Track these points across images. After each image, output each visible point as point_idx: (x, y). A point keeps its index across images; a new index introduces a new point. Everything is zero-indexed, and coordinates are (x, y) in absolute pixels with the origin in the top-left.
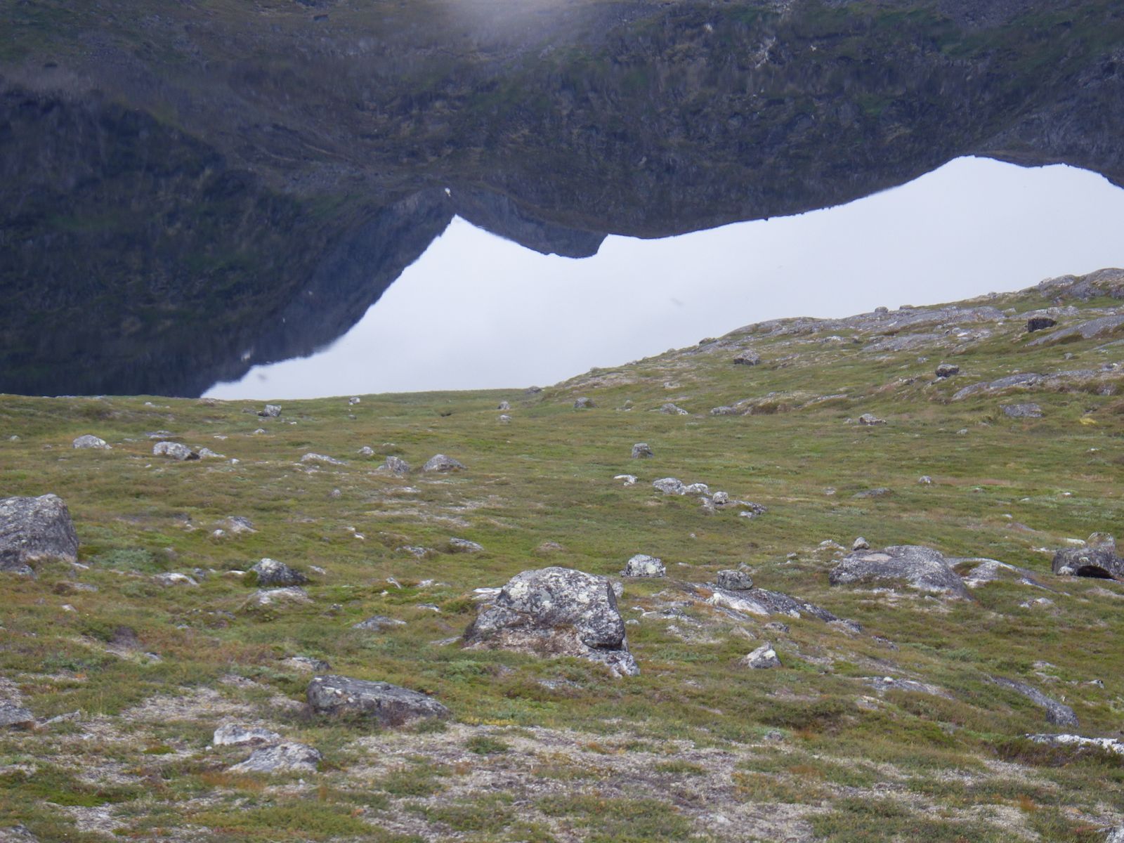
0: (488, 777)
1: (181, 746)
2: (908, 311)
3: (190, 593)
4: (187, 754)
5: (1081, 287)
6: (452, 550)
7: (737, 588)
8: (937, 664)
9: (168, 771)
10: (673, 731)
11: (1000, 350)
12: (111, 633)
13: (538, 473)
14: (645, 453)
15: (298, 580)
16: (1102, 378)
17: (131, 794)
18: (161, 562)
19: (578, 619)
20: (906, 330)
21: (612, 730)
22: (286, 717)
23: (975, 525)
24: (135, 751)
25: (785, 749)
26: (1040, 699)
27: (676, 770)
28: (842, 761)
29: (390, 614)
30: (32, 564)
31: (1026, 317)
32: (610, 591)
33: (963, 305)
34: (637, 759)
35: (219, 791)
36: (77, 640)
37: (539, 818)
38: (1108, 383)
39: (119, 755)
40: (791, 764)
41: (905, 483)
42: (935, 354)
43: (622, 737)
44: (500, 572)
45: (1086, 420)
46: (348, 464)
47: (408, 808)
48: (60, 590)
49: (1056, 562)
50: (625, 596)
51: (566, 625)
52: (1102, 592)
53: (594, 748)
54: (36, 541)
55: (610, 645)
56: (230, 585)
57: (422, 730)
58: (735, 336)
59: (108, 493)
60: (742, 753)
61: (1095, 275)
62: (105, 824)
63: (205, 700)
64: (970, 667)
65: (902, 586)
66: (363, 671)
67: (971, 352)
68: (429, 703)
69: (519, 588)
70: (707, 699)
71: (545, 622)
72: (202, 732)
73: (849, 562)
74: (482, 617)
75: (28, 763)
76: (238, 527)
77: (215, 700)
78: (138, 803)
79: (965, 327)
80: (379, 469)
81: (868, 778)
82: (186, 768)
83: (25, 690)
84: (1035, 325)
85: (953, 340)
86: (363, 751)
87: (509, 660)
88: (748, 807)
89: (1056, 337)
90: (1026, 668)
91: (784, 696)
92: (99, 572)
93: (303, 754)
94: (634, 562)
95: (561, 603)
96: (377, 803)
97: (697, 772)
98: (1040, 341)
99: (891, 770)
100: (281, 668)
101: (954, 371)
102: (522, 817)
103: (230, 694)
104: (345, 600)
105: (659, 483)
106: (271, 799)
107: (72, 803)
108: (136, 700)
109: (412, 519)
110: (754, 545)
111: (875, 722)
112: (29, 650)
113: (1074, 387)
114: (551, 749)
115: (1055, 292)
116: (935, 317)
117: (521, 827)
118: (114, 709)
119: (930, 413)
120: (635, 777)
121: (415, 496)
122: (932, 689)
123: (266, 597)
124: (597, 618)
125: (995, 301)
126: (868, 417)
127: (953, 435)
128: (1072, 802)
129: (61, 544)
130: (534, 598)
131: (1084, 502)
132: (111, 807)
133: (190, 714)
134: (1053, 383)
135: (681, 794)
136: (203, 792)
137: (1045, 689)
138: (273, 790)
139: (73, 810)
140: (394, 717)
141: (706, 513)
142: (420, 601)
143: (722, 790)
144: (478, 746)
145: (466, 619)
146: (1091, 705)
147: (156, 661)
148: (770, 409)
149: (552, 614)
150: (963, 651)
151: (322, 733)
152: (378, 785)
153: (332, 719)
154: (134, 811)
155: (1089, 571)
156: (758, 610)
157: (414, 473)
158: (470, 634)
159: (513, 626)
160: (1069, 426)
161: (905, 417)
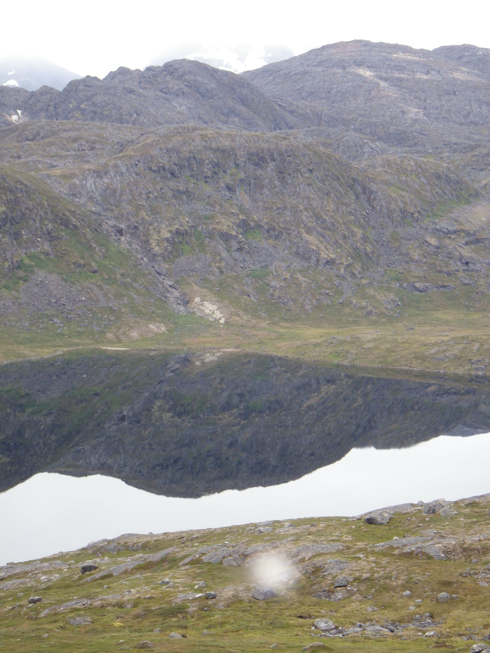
2: (12, 565)
5: (113, 545)
11: (65, 585)
16: (126, 598)
20: (10, 577)
31: (81, 565)
33: (44, 560)
38: (129, 601)
42: (27, 590)
45: (117, 624)
61: (119, 538)
67: (48, 588)
79: (45, 573)
84: (85, 569)
85: (38, 581)
89: (98, 576)
98: (89, 579)
101: (39, 600)
113: (109, 605)
115: (97, 549)
116: (28, 568)
119: (26, 626)
125: (63, 557)
127: (40, 638)
134: (97, 603)
160: (107, 628)
161: (11, 629)
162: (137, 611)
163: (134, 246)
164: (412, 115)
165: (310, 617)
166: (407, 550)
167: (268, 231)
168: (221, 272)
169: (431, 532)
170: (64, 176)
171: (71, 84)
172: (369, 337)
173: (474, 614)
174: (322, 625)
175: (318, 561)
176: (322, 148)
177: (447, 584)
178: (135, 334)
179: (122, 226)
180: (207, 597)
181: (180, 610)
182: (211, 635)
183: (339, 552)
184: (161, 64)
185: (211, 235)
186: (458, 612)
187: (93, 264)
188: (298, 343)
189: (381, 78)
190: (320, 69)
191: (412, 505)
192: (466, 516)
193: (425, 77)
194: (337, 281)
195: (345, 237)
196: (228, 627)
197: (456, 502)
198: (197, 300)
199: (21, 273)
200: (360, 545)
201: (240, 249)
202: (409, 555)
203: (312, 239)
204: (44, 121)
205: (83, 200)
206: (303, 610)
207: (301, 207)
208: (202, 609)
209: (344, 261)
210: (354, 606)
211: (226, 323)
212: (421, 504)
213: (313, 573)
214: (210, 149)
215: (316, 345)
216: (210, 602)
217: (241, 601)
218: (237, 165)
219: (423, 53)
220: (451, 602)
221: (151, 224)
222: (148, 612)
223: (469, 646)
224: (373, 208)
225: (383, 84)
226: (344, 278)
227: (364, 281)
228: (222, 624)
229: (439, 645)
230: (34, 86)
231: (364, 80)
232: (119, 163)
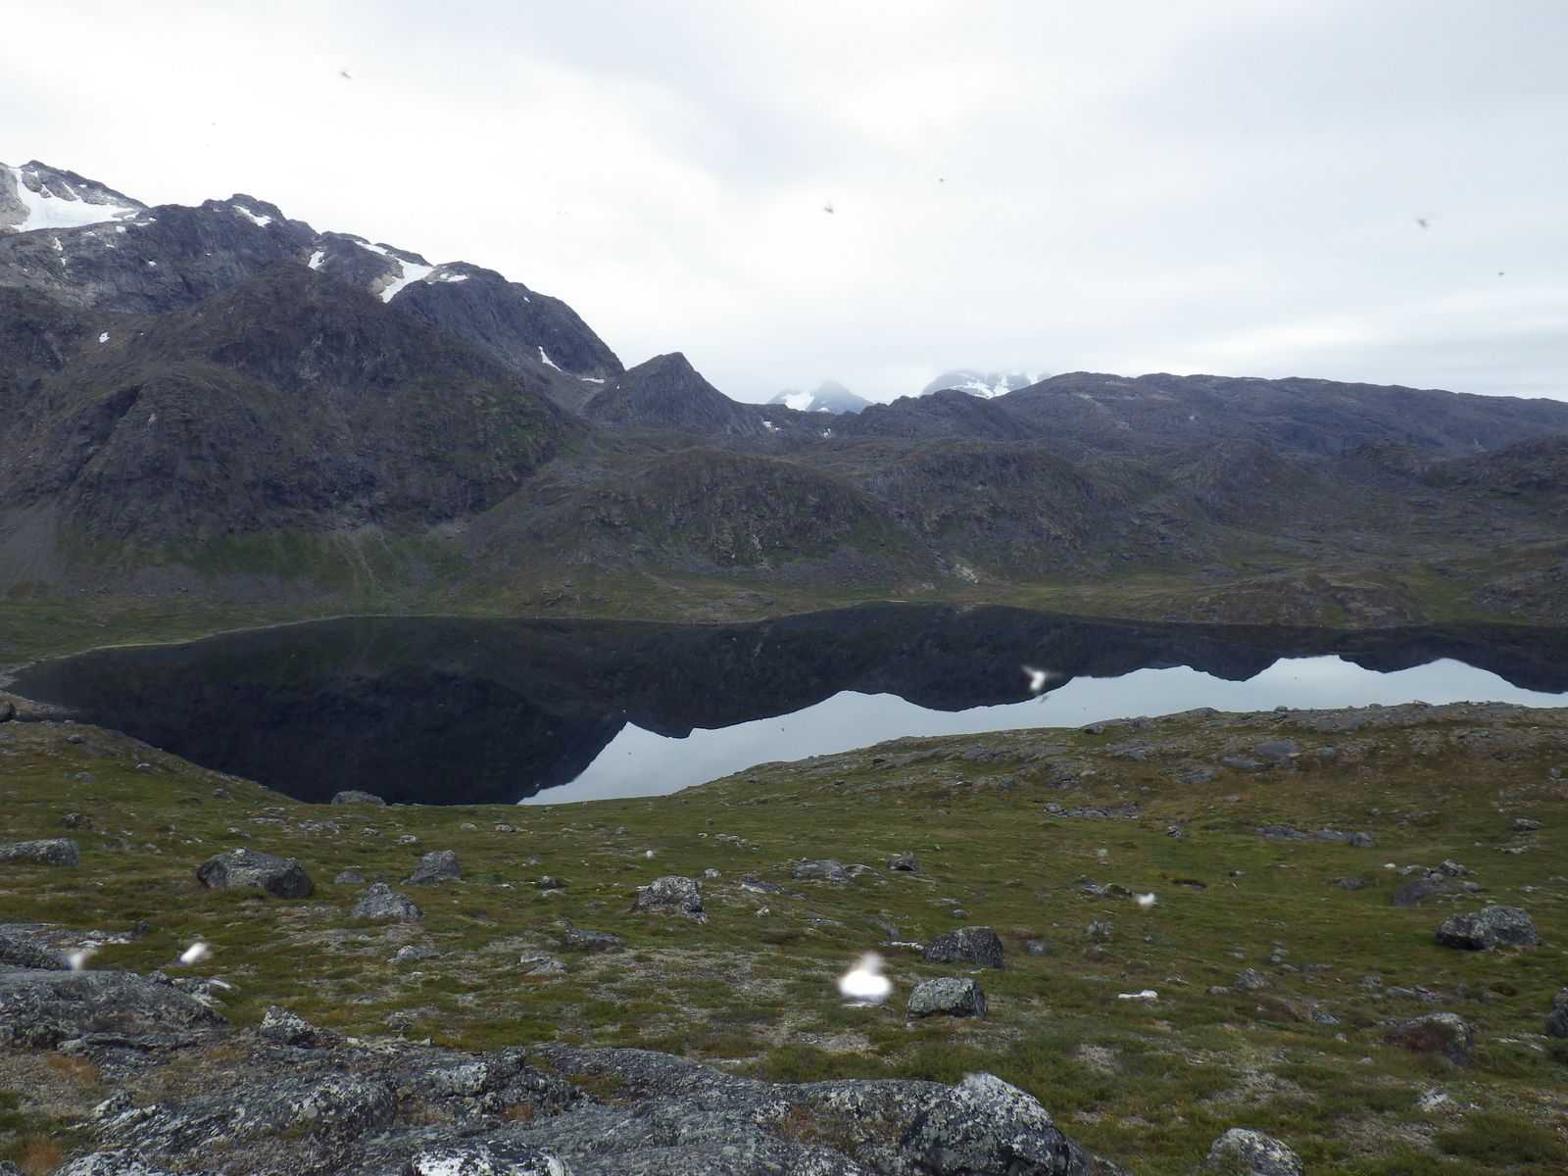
0: (643, 973)
1: (506, 964)
2: (822, 757)
3: (512, 893)
4: (508, 968)
5: (894, 745)
6: (627, 869)
7: (752, 882)
8: (839, 912)
9: (500, 976)
10: (725, 948)
11: (861, 773)
12: (474, 913)
13: (665, 834)
14: (711, 823)
15: (559, 885)
16: (905, 784)
17: (483, 987)
18: (499, 879)
19: (682, 899)
20: (821, 766)
21: (698, 949)
22: (553, 949)
23: (853, 850)
24: (485, 967)
25: (774, 954)
26: (884, 926)
27: (726, 966)
28: (798, 959)
29: (600, 899)
30: (441, 882)
31: (872, 758)
32: (696, 885)
33: (845, 754)
34: (709, 962)
35: (523, 984)
36: (460, 917)
37: (666, 990)
38: (907, 786)
39: (477, 969)
40: (776, 960)
41: (822, 832)
42: (834, 776)
43: (702, 952)
44: (649, 879)
45: (899, 802)
46: (581, 832)
47: (608, 989)
48: (453, 893)
49: (889, 864)
50: (703, 887)
51: (678, 901)
52: (909, 877)
53: (689, 957)
54: (443, 871)
55: (697, 910)
56: (529, 888)
57: (614, 952)
58: (749, 770)
59: (476, 849)
60: (755, 957)
61: (899, 740)
62: (471, 1002)
63: (517, 942)
64: (853, 913)
65: (823, 878)
66: (588, 926)
67: (849, 774)
68: (617, 940)
69: (657, 886)
70: (740, 932)
71: (668, 900)
72: (515, 957)
73: (800, 868)
74: (640, 899)
75: (436, 975)
76: (533, 862)
77: (521, 942)
78: (486, 991)
79: (846, 763)
80: (596, 834)
81: (811, 966)
82: (508, 974)
83: (436, 941)
84: (876, 761)
85: (842, 769)
86: (588, 963)
87: (652, 918)
88: (758, 981)
89: (885, 766)
90: (877, 912)
91: (773, 930)
92: (471, 884)
93: (560, 966)
94: (707, 872)
95: (675, 891)
96: (594, 987)
97: (735, 966)
98: (878, 768)
99: (820, 962)
100: (551, 926)
101: (842, 783)
102: (659, 991)
103: (528, 939)
104: (580, 894)
105: (717, 836)
106: (546, 987)
107: (457, 993)
108: (486, 944)
109: (609, 855)
110: (759, 862)
111: (813, 940)
112: (437, 922)
113: (894, 788)
114: (671, 959)
115: (883, 747)
116: (834, 760)
117: (658, 995)
118: (476, 948)
119: (833, 801)
120: (708, 970)
121: (610, 845)
122: (837, 924)
123: (545, 894)
124: (691, 898)
125: (859, 752)
126: (806, 804)
127: (843, 811)
128: (899, 973)
129: (454, 873)
130: (663, 890)
131: (899, 837)
132: (473, 994)
133: (510, 949)
134: (885, 786)
135: (729, 976)
136: (515, 985)
137: (886, 921)
138: (547, 982)
139: (457, 996)
140: (599, 947)
141: (738, 849)
142: (614, 893)
143: (747, 974)
144: (639, 959)
145: (634, 900)
146: (906, 927)
147: (495, 925)
148: (765, 802)
149: (671, 897)
150: (849, 906)
151: (569, 956)
152: (594, 979)
153: (574, 949)
154: (484, 995)
155: (903, 868)
156: (761, 891)
157: (610, 835)
158: (635, 907)
159: (655, 903)
160: (892, 805)
161: (823, 803)
162: (913, 793)
163: (912, 526)
164: (1121, 427)
165: (1043, 802)
166: (1117, 754)
167: (1010, 515)
168: (976, 546)
169: (1136, 740)
170: (861, 476)
171: (867, 409)
172: (1088, 593)
173: (1170, 804)
174: (1052, 808)
175: (1049, 760)
176: (1052, 454)
177: (1148, 781)
178: (911, 591)
179: (903, 512)
180: (966, 785)
181: (946, 793)
182: (969, 813)
183: (1064, 753)
184: (932, 394)
185: (968, 519)
186: (1156, 802)
187: (882, 540)
188: (1033, 598)
189: (1096, 400)
190: (1050, 394)
191: (1121, 720)
192: (1163, 730)
193: (1130, 398)
194: (1062, 552)
195: (1069, 519)
196: (981, 807)
197: (1155, 719)
198: (958, 566)
199: (830, 546)
200: (1081, 749)
201: (990, 529)
202: (1119, 758)
203: (1044, 521)
204: (846, 437)
205: (875, 493)
206: (1038, 796)
207: (1036, 497)
208: (962, 794)
209: (1068, 536)
210: (1077, 795)
211: (979, 583)
212: (1128, 720)
213: (1045, 769)
214: (968, 455)
215: (1047, 600)
216: (967, 789)
217: (991, 788)
218: (988, 467)
219: (1129, 380)
220: (1152, 794)
221: (924, 510)
222: (921, 795)
223: (1165, 827)
224: (1091, 497)
225: (1098, 404)
226: (1067, 549)
227: (1083, 552)
228: (976, 805)
229: (1142, 826)
230: (840, 411)
231: (1084, 401)
232: (901, 466)
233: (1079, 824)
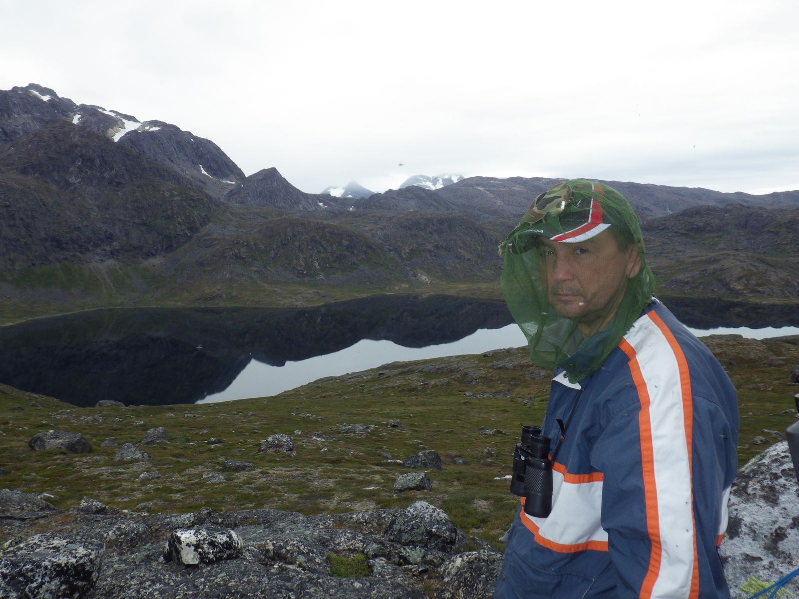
0: (265, 479)
1: (195, 479)
2: (353, 373)
3: (195, 447)
4: (197, 480)
5: (391, 366)
6: (255, 433)
7: (318, 436)
8: (363, 449)
9: (193, 484)
10: (305, 466)
11: (373, 380)
12: (178, 456)
13: (274, 415)
14: (297, 408)
15: (220, 442)
16: (395, 385)
17: (185, 490)
18: (188, 440)
19: (284, 445)
20: (353, 378)
21: (292, 467)
22: (219, 470)
23: (369, 418)
24: (185, 481)
25: (329, 468)
26: (385, 454)
27: (306, 474)
28: (341, 469)
29: (241, 448)
30: (158, 443)
31: (378, 373)
32: (291, 439)
33: (365, 371)
34: (297, 472)
35: (205, 487)
36: (171, 458)
37: (276, 487)
39: (181, 482)
40: (330, 470)
41: (354, 411)
42: (359, 382)
43: (294, 468)
44: (265, 436)
45: (392, 394)
46: (230, 416)
47: (247, 487)
48: (165, 449)
49: (387, 425)
50: (294, 439)
51: (281, 446)
52: (397, 430)
53: (288, 471)
54: (158, 438)
55: (291, 450)
56: (204, 444)
57: (250, 470)
58: (316, 381)
59: (174, 426)
60: (320, 469)
61: (392, 363)
62: (179, 497)
63: (201, 468)
64: (369, 449)
65: (354, 432)
66: (236, 459)
67: (367, 381)
68: (251, 465)
69: (270, 439)
70: (313, 459)
71: (276, 446)
72: (200, 475)
73: (343, 428)
74: (262, 446)
75: (160, 485)
76: (205, 432)
77: (203, 468)
78: (186, 492)
79: (365, 376)
80: (237, 416)
81: (347, 472)
82: (197, 483)
83: (159, 470)
84: (380, 374)
85: (363, 379)
86: (237, 476)
87: (268, 455)
88: (322, 480)
89: (385, 377)
90: (381, 448)
91: (329, 457)
92: (173, 444)
93: (223, 478)
94: (295, 432)
95: (280, 441)
96: (240, 487)
97: (311, 474)
98: (382, 378)
99: (352, 470)
100: (218, 460)
101: (364, 386)
102: (273, 487)
103: (206, 467)
104: (231, 446)
105: (300, 415)
106: (216, 488)
107: (171, 493)
108: (185, 470)
109: (245, 427)
110: (322, 426)
111: (349, 461)
112: (159, 461)
113: (389, 387)
114: (279, 472)
115: (384, 367)
116: (359, 374)
117: (272, 489)
118: (179, 472)
119: (359, 395)
120: (297, 476)
121: (245, 422)
122: (361, 454)
123: (212, 446)
124: (288, 444)
125: (372, 370)
126: (346, 397)
127: (364, 400)
128: (390, 473)
129: (164, 438)
130: (274, 441)
131: (392, 412)
132: (180, 493)
133: (197, 472)
134: (384, 387)
135: (307, 479)
136: (201, 488)
137: (386, 452)
138: (217, 486)
139: (172, 495)
140: (243, 468)
141: (311, 420)
142: (248, 445)
143: (316, 477)
144: (262, 473)
145: (259, 447)
146: (396, 454)
147: (189, 461)
148: (324, 397)
149: (278, 444)
150: (368, 445)
151: (227, 473)
152: (240, 483)
153: (230, 470)
154: (185, 494)
155: (394, 426)
156: (323, 440)
157: (245, 417)
158: (260, 450)
159: (269, 448)
160: (389, 396)
161: (354, 396)
162: (399, 390)
163: (396, 255)
164: (499, 204)
165: (463, 391)
166: (499, 366)
167: (445, 249)
168: (428, 264)
169: (507, 359)
170: (369, 230)
171: (371, 196)
172: (484, 287)
173: (524, 390)
174: (468, 394)
175: (466, 371)
176: (465, 217)
177: (515, 379)
178: (396, 288)
179: (391, 248)
180: (425, 384)
181: (415, 389)
182: (427, 398)
183: (474, 367)
184: (404, 188)
185: (424, 251)
186: (518, 389)
187: (381, 262)
188: (457, 290)
189: (487, 190)
190: (463, 188)
191: (501, 349)
192: (521, 353)
193: (503, 189)
194: (471, 267)
195: (474, 250)
196: (433, 395)
197: (517, 348)
198: (419, 275)
199: (354, 266)
200: (482, 364)
201: (435, 256)
202: (500, 368)
203: (462, 251)
204: (362, 210)
205: (377, 239)
206: (461, 389)
207: (458, 239)
208: (423, 389)
209: (474, 259)
210: (480, 387)
211: (430, 283)
212: (504, 349)
213: (464, 375)
214: (424, 219)
215: (464, 291)
216: (426, 386)
217: (437, 385)
218: (433, 224)
219: (502, 180)
220: (516, 385)
221: (402, 247)
222: (403, 390)
223: (523, 401)
224: (485, 239)
225: (487, 192)
226: (474, 265)
227: (482, 266)
228: (431, 394)
229: (512, 401)
230: (359, 197)
231: (481, 191)
232: (390, 225)
233: (480, 401)
